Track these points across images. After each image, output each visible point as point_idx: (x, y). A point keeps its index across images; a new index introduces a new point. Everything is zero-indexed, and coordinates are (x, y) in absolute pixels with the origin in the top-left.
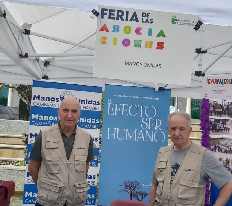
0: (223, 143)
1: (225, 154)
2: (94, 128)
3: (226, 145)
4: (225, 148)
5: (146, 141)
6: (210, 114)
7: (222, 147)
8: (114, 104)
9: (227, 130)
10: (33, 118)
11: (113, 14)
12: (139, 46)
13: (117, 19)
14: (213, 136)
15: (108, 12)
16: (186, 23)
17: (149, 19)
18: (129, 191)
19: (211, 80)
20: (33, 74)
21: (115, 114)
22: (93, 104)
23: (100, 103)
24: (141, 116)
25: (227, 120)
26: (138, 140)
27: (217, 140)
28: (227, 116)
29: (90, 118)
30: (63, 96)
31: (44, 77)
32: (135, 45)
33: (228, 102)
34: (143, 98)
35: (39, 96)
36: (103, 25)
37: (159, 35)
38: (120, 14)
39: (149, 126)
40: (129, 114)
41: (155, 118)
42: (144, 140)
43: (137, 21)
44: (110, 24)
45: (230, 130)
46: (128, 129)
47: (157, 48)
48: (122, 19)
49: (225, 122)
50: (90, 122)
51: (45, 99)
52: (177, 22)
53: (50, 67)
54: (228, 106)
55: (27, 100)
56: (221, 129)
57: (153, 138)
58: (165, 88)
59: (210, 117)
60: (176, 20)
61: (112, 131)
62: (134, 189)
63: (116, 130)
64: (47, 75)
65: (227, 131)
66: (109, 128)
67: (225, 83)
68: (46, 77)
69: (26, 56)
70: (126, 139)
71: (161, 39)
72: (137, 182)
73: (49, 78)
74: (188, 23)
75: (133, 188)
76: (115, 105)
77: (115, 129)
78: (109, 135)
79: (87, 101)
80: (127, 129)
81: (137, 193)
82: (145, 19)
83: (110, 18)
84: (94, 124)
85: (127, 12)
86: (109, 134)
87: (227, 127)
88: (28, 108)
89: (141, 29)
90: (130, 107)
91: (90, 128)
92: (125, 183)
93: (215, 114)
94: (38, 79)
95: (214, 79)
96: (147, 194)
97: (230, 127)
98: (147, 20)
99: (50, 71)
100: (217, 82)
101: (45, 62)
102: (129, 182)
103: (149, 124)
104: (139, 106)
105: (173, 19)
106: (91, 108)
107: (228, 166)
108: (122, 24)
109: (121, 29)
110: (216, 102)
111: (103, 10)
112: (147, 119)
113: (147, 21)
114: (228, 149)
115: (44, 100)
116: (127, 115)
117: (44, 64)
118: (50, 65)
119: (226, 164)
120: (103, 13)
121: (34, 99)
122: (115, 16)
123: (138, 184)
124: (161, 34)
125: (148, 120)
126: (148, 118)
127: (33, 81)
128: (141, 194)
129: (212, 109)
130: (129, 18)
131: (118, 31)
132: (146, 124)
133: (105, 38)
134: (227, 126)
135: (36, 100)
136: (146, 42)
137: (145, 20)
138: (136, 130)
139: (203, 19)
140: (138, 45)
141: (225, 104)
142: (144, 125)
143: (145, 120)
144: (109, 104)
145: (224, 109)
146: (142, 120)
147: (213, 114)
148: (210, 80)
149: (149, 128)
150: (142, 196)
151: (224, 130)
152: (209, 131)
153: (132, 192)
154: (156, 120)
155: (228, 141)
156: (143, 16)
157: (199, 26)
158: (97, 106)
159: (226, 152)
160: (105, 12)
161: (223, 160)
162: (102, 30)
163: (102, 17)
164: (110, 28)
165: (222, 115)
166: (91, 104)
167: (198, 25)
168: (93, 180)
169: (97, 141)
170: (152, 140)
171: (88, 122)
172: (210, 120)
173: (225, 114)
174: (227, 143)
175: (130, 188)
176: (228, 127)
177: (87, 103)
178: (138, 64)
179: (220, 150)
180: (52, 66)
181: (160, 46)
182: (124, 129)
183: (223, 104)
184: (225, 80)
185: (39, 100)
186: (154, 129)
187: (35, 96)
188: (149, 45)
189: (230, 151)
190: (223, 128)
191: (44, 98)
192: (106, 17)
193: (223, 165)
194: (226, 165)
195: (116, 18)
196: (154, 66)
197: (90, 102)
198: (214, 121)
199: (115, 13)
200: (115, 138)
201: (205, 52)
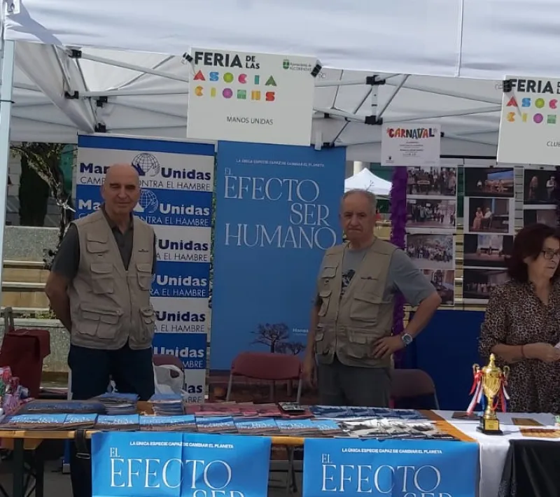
0: (431, 241)
1: (435, 262)
2: (199, 226)
3: (437, 246)
4: (435, 250)
5: (300, 247)
6: (408, 190)
7: (430, 250)
8: (235, 178)
9: (439, 218)
10: (81, 208)
11: (210, 59)
12: (244, 97)
13: (215, 64)
14: (413, 230)
15: (203, 57)
16: (301, 67)
17: (255, 64)
18: (270, 342)
19: (395, 131)
20: (80, 123)
21: (238, 196)
22: (198, 178)
23: (212, 176)
24: (290, 199)
25: (440, 201)
26: (284, 246)
27: (421, 237)
28: (439, 193)
29: (193, 207)
30: (138, 165)
31: (98, 127)
32: (239, 97)
33: (442, 168)
34: (293, 164)
35: (90, 166)
36: (197, 73)
37: (267, 84)
38: (219, 58)
39: (304, 218)
40: (266, 196)
41: (317, 202)
42: (295, 246)
43: (241, 66)
44: (206, 70)
45: (444, 220)
46: (265, 227)
47: (267, 100)
48: (221, 65)
49: (435, 204)
50: (192, 213)
51: (103, 170)
52: (290, 66)
53: (108, 108)
54: (442, 174)
55: (49, 176)
56: (428, 217)
57: (313, 242)
58: (333, 144)
59: (408, 196)
60: (288, 64)
61: (234, 230)
62: (277, 338)
63: (242, 227)
64: (102, 124)
65: (439, 221)
66: (228, 225)
67: (420, 137)
68: (101, 128)
69: (76, 95)
70: (262, 245)
71: (271, 88)
72: (283, 325)
73: (107, 128)
74: (304, 67)
75: (275, 336)
76: (238, 178)
77: (240, 225)
78: (229, 238)
79: (184, 173)
80: (263, 227)
81: (284, 346)
82: (250, 63)
83: (206, 63)
84: (199, 217)
85: (227, 56)
86: (227, 236)
87: (439, 214)
88: (52, 193)
89: (245, 76)
90: (268, 183)
91: (193, 225)
92: (260, 327)
93: (418, 191)
94: (89, 132)
95: (399, 129)
96: (303, 347)
97: (444, 213)
98: (253, 64)
99: (108, 115)
100: (405, 134)
101: (98, 99)
102: (268, 325)
103: (306, 215)
104: (284, 180)
105: (284, 63)
106: (193, 185)
107: (440, 284)
108: (221, 70)
109: (221, 76)
110: (419, 168)
111: (197, 54)
112: (301, 205)
113: (253, 66)
114: (440, 254)
115: (101, 172)
116: (263, 198)
117: (98, 101)
118: (110, 103)
119: (437, 279)
120: (197, 58)
121: (82, 171)
122: (213, 61)
123: (286, 328)
124: (271, 81)
125: (304, 207)
126: (303, 203)
127: (79, 136)
128: (291, 347)
129: (411, 181)
130: (230, 63)
131: (217, 79)
132: (300, 216)
133: (200, 88)
134: (438, 211)
135: (86, 172)
136: (253, 93)
137: (249, 65)
138: (280, 227)
139: (322, 62)
140: (242, 95)
141: (436, 171)
142: (297, 218)
143: (297, 208)
144: (227, 177)
145: (435, 181)
146: (292, 206)
147: (414, 191)
148: (392, 130)
149: (306, 223)
150: (294, 351)
151: (433, 219)
152: (406, 222)
153: (275, 343)
154: (319, 206)
155: (441, 239)
156: (247, 60)
157: (318, 72)
158: (205, 182)
159: (437, 258)
160: (200, 56)
161: (431, 273)
162: (196, 78)
163: (196, 62)
164: (207, 76)
165: (430, 193)
166: (193, 178)
167: (316, 70)
168: (200, 323)
169: (206, 249)
170: (311, 246)
171: (188, 213)
172: (407, 200)
173: (436, 189)
174: (439, 243)
175: (271, 336)
176: (441, 212)
177: (184, 177)
178: (243, 120)
179: (426, 255)
180: (113, 105)
181: (270, 96)
182: (258, 226)
183: (431, 172)
184: (418, 130)
185: (91, 172)
186: (315, 224)
187: (82, 165)
188: (256, 96)
189: (443, 257)
190: (432, 216)
191: (100, 168)
192: (201, 62)
193: (432, 282)
194: (436, 283)
195: (213, 63)
196: (263, 121)
197: (192, 175)
198: (415, 203)
199: (213, 57)
200: (239, 244)
201: (383, 82)
